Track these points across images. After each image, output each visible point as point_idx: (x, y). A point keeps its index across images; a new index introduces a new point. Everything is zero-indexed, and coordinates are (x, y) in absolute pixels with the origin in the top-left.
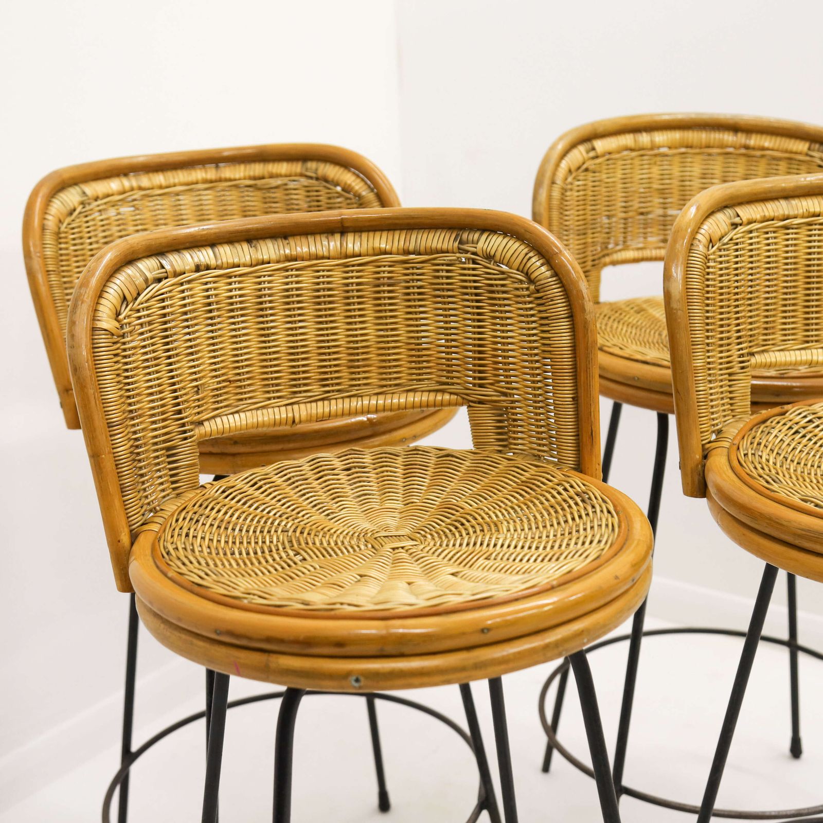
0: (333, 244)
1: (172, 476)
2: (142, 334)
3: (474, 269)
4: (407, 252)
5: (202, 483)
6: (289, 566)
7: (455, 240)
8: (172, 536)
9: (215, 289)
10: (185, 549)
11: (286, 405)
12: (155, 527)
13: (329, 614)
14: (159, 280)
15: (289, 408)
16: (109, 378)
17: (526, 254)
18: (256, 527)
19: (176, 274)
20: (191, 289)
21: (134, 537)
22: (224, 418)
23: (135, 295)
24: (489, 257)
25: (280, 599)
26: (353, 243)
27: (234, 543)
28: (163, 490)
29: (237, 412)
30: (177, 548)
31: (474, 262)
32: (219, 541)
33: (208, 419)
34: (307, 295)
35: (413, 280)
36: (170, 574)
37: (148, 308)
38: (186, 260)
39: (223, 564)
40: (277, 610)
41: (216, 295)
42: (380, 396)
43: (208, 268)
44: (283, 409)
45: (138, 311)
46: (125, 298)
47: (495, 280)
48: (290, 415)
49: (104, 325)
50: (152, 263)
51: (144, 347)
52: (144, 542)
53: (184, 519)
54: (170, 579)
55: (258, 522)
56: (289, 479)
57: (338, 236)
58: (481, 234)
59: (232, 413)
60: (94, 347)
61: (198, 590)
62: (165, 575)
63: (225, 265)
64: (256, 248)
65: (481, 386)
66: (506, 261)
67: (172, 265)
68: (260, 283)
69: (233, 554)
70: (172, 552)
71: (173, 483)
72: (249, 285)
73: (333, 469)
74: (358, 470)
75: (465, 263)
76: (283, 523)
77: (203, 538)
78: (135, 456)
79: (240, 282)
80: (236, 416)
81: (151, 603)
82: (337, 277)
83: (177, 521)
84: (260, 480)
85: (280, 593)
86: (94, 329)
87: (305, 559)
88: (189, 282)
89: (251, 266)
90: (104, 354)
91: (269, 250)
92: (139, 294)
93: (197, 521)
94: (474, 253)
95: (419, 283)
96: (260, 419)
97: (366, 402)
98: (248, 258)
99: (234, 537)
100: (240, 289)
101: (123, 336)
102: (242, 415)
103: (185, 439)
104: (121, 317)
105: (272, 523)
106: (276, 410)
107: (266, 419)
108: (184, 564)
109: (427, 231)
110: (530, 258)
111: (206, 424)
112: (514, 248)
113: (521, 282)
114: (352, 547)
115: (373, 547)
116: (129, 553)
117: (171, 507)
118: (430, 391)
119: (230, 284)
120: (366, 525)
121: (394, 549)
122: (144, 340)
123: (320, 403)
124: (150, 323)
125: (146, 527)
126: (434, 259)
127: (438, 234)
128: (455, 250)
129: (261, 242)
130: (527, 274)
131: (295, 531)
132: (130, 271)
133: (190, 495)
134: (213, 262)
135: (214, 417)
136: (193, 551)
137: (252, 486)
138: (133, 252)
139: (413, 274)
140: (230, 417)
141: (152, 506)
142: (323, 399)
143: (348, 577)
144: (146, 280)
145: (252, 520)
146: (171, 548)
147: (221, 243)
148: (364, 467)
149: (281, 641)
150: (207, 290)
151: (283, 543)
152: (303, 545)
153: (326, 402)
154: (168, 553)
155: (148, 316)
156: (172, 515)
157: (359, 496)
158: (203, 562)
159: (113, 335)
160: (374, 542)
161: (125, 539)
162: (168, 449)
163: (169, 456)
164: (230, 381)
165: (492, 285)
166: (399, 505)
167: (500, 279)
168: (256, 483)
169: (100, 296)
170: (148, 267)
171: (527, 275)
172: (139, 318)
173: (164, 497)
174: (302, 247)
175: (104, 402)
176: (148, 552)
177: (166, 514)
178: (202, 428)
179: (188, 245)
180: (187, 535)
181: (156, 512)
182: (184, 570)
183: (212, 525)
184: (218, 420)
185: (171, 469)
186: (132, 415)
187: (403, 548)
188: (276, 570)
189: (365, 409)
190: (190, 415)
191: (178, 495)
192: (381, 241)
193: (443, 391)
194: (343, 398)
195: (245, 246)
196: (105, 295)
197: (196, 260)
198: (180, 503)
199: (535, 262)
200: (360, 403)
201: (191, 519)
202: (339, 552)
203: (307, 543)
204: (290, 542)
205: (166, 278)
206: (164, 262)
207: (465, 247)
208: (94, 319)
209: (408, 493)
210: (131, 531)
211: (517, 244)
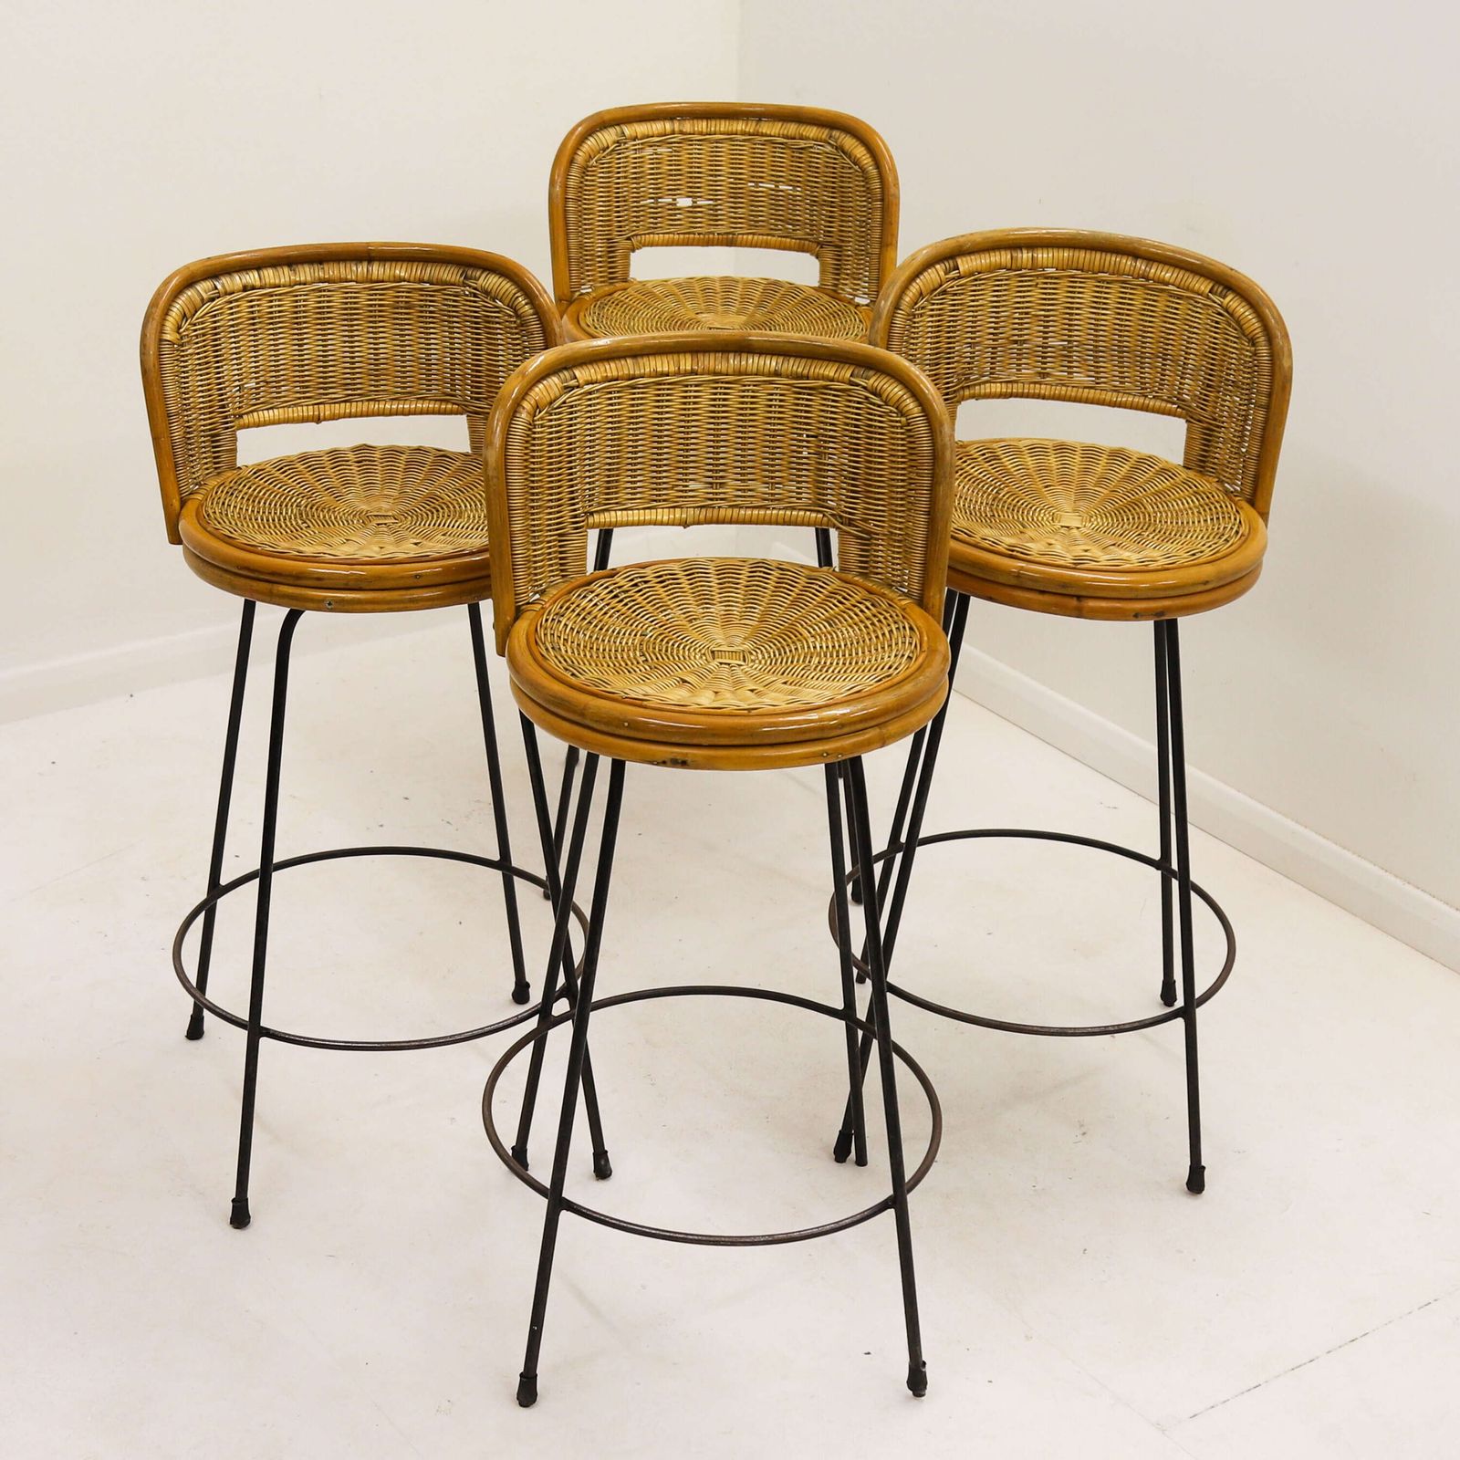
0: (361, 269)
1: (215, 458)
2: (197, 343)
3: (475, 302)
4: (421, 281)
5: (238, 465)
6: (297, 530)
7: (461, 275)
8: (212, 504)
9: (258, 306)
10: (221, 513)
11: (314, 405)
12: (199, 497)
13: (313, 559)
14: (212, 300)
15: (316, 407)
16: (169, 378)
17: (515, 294)
18: (277, 502)
19: (227, 294)
20: (238, 306)
21: (183, 503)
22: (260, 413)
23: (193, 312)
24: (487, 293)
25: (283, 548)
26: (377, 270)
27: (258, 512)
28: (207, 469)
29: (271, 408)
30: (215, 512)
31: (475, 296)
32: (247, 510)
33: (247, 413)
34: (336, 313)
35: (426, 306)
36: (209, 529)
37: (202, 323)
38: (237, 280)
39: (248, 526)
40: (281, 555)
41: (259, 311)
42: (394, 402)
43: (253, 288)
44: (311, 407)
45: (195, 325)
46: (185, 315)
47: (491, 312)
48: (316, 413)
49: (168, 337)
50: (207, 284)
51: (198, 354)
52: (191, 507)
53: (222, 492)
54: (209, 532)
55: (280, 498)
56: (310, 466)
57: (365, 264)
58: (482, 273)
59: (268, 409)
60: (160, 354)
61: (228, 540)
62: (205, 529)
63: (268, 286)
64: (294, 270)
65: (477, 399)
66: (499, 298)
67: (223, 285)
68: (296, 301)
69: (256, 519)
70: (211, 514)
71: (215, 463)
72: (287, 303)
73: (348, 461)
74: (367, 463)
75: (467, 295)
76: (299, 501)
77: (235, 507)
78: (187, 440)
79: (279, 300)
80: (271, 411)
81: (194, 548)
82: (363, 299)
83: (216, 493)
84: (285, 466)
85: (283, 546)
86: (161, 340)
87: (309, 526)
88: (236, 300)
89: (291, 286)
90: (166, 360)
91: (305, 273)
92: (196, 312)
93: (232, 494)
94: (475, 289)
95: (432, 309)
96: (291, 415)
97: (382, 406)
98: (287, 279)
99: (259, 508)
100: (279, 306)
101: (182, 345)
102: (276, 411)
103: (227, 428)
104: (181, 330)
105: (290, 500)
106: (305, 408)
107: (296, 415)
108: (219, 523)
109: (440, 265)
110: (517, 297)
111: (245, 417)
112: (506, 286)
113: (510, 316)
114: (347, 521)
115: (363, 522)
116: (179, 515)
117: (213, 483)
118: (436, 400)
119: (271, 301)
120: (364, 507)
121: (378, 524)
122: (198, 348)
123: (343, 405)
124: (204, 335)
125: (192, 496)
126: (445, 289)
127: (448, 269)
128: (461, 284)
129: (300, 266)
130: (515, 309)
131: (306, 507)
132: (190, 293)
133: (229, 474)
134: (258, 283)
135: (252, 412)
136: (227, 515)
137: (279, 470)
138: (193, 278)
139: (426, 300)
140: (266, 412)
141: (198, 480)
142: (345, 401)
143: (337, 540)
144: (202, 299)
145: (275, 496)
146: (210, 512)
147: (266, 267)
148: (374, 461)
149: (280, 575)
150: (252, 307)
151: (295, 515)
152: (310, 517)
153: (348, 404)
154: (208, 515)
155: (203, 329)
156: (213, 488)
157: (365, 484)
158: (233, 523)
159: (174, 344)
160: (366, 518)
161: (176, 503)
162: (213, 436)
163: (213, 442)
164: (267, 383)
165: (488, 316)
166: (395, 494)
167: (495, 312)
168: (282, 468)
169: (167, 314)
170: (204, 288)
171: (515, 311)
172: (195, 330)
173: (207, 474)
174: (332, 271)
175: (165, 397)
176: (194, 514)
177: (208, 488)
178: (241, 420)
179: (237, 269)
180: (223, 504)
181: (201, 485)
182: (219, 526)
183: (243, 498)
184: (255, 414)
185: (214, 452)
186: (186, 408)
187: (385, 524)
188: (287, 532)
189: (381, 411)
190: (231, 409)
191: (219, 473)
192: (401, 271)
193: (447, 401)
194: (362, 401)
195: (286, 269)
196: (171, 313)
197: (244, 281)
198: (220, 480)
199: (521, 300)
200: (377, 406)
201: (227, 492)
202: (336, 524)
203: (313, 516)
204: (301, 514)
205: (218, 298)
206: (217, 283)
207: (469, 282)
208: (162, 332)
209: (404, 485)
210: (181, 498)
211: (509, 284)
